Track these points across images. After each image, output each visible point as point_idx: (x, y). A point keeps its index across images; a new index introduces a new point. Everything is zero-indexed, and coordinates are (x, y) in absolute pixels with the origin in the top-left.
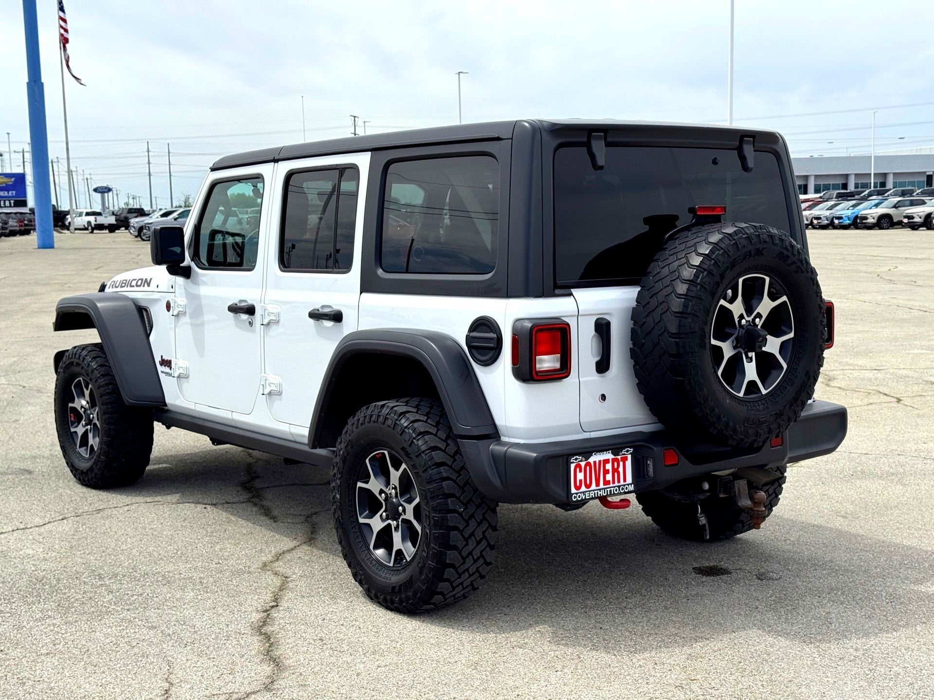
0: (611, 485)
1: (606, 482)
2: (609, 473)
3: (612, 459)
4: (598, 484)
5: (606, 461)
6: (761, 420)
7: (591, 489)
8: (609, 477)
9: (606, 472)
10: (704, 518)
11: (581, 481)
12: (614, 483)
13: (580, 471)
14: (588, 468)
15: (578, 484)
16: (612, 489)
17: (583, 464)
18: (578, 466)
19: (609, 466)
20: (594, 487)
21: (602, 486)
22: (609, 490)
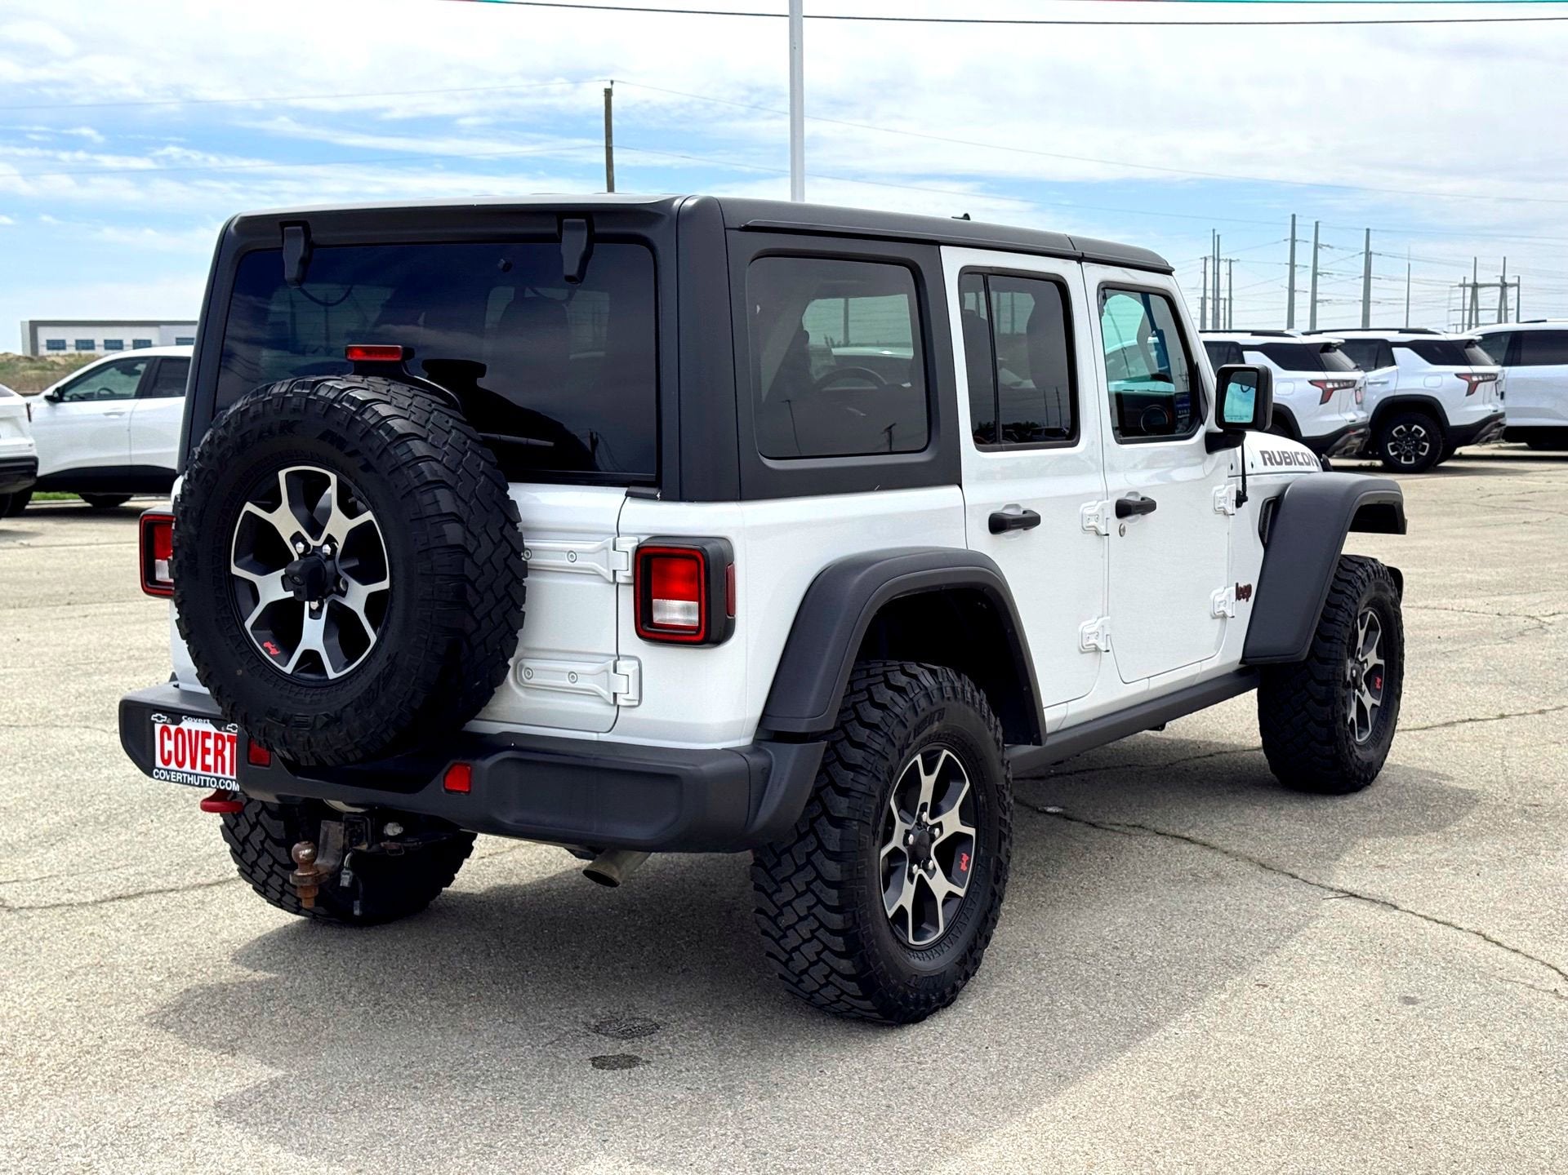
0: (212, 773)
1: (206, 768)
2: (209, 754)
3: (216, 734)
4: (193, 766)
5: (206, 735)
6: (297, 719)
7: (183, 769)
8: (210, 760)
9: (206, 751)
10: (348, 877)
11: (170, 753)
12: (216, 771)
13: (169, 738)
14: (180, 737)
15: (166, 756)
16: (208, 779)
17: (173, 728)
18: (165, 729)
19: (210, 743)
20: (187, 767)
21: (198, 769)
22: (203, 778)
